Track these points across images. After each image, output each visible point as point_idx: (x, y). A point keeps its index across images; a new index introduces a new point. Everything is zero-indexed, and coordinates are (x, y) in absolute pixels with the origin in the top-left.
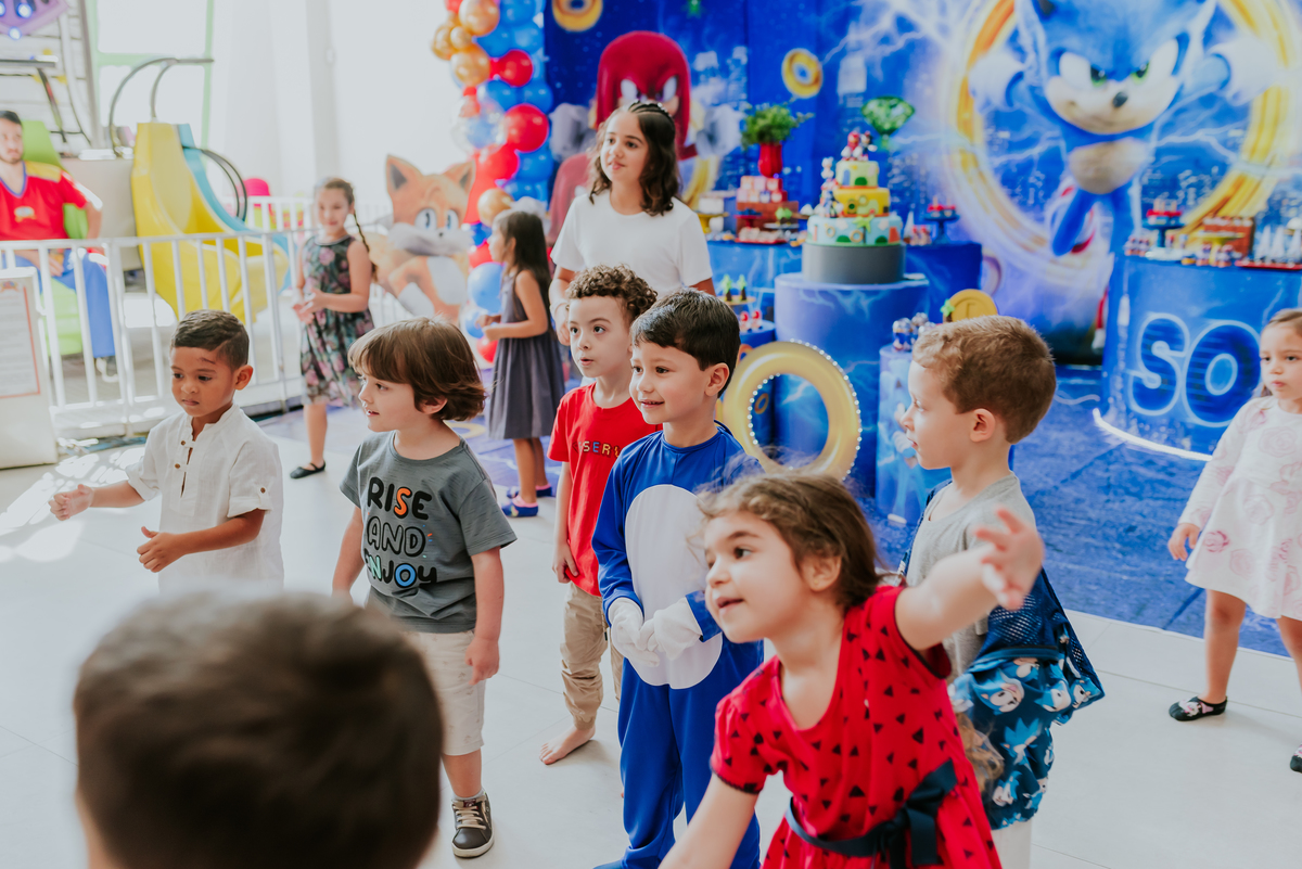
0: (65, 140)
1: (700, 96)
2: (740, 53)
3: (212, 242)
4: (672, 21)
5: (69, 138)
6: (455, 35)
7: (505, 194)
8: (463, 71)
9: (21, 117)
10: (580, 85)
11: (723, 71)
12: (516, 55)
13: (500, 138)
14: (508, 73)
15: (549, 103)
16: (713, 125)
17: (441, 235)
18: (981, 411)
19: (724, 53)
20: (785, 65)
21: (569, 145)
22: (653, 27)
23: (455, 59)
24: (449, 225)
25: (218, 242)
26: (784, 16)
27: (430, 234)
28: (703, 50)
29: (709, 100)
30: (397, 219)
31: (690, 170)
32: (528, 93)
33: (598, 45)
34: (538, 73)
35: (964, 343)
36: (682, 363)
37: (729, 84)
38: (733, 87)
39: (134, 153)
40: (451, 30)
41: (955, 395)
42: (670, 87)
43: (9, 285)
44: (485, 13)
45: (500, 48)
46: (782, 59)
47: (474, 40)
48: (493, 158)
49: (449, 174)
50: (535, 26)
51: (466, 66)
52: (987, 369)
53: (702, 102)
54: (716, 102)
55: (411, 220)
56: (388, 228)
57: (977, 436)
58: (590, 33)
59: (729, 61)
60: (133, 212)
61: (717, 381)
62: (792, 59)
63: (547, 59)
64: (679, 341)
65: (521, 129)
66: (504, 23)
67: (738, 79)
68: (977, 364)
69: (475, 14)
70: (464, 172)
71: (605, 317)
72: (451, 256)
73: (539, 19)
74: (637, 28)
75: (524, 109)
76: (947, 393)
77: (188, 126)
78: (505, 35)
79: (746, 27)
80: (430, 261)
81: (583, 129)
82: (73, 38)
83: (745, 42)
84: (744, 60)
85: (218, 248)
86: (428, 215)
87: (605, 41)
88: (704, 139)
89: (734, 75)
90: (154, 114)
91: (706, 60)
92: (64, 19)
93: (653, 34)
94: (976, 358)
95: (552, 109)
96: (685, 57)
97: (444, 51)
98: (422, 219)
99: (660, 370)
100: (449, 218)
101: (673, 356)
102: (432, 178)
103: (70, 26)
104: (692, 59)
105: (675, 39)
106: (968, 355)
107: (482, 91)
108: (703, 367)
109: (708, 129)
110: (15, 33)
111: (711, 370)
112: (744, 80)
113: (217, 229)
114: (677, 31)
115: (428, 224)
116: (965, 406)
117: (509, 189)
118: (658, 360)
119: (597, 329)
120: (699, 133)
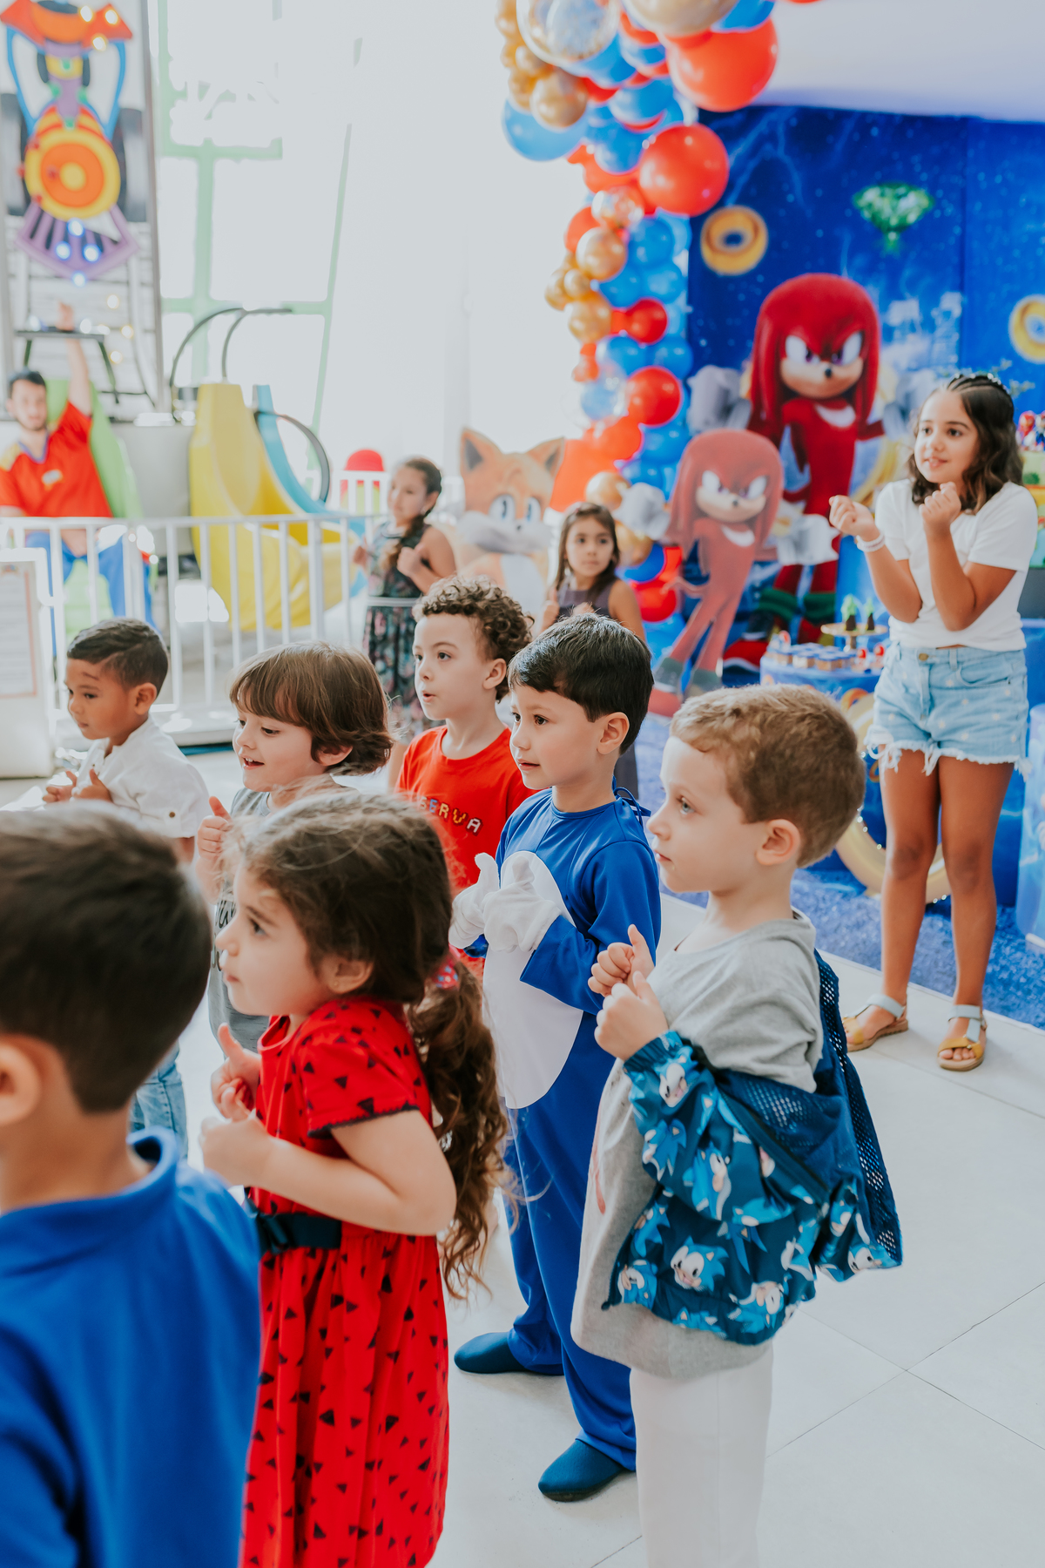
0: (117, 402)
1: (890, 358)
2: (952, 302)
3: (275, 527)
4: (860, 261)
5: (123, 399)
6: (570, 280)
7: (621, 479)
8: (579, 325)
9: (45, 376)
10: (731, 342)
11: (928, 325)
12: (646, 305)
13: (619, 409)
14: (637, 328)
15: (687, 364)
16: (908, 397)
17: (519, 528)
18: (782, 823)
19: (930, 300)
20: (1014, 318)
21: (712, 419)
22: (834, 268)
23: (570, 309)
24: (529, 516)
25: (283, 527)
26: (1017, 253)
27: (507, 526)
28: (901, 297)
29: (904, 364)
30: (469, 507)
31: (873, 454)
32: (662, 352)
33: (758, 292)
34: (675, 326)
35: (764, 720)
36: (566, 712)
37: (933, 342)
38: (940, 347)
39: (196, 418)
40: (566, 272)
41: (746, 796)
42: (852, 346)
43: (10, 568)
44: (609, 253)
45: (627, 297)
46: (1011, 310)
47: (595, 286)
48: (610, 433)
49: (533, 453)
50: (677, 269)
51: (582, 319)
52: (796, 763)
53: (895, 366)
54: (914, 365)
55: (485, 508)
56: (458, 517)
57: (768, 857)
58: (750, 276)
59: (935, 313)
60: (188, 488)
61: (614, 734)
62: (1025, 311)
63: (690, 309)
64: (560, 684)
65: (645, 397)
66: (631, 263)
67: (947, 337)
68: (781, 755)
69: (596, 254)
70: (551, 451)
71: (450, 640)
72: (529, 555)
73: (682, 260)
74: (812, 271)
75: (655, 375)
76: (734, 794)
77: (268, 387)
78: (634, 280)
79: (961, 268)
80: (505, 560)
81: (733, 398)
82: (143, 284)
83: (960, 287)
84: (957, 312)
85: (279, 535)
86: (505, 503)
87: (767, 288)
88: (896, 414)
89: (940, 332)
90: (224, 374)
91: (904, 311)
92: (134, 263)
93: (833, 278)
94: (781, 747)
95: (693, 372)
96: (875, 307)
97: (559, 298)
98: (497, 507)
99: (540, 720)
100: (530, 508)
101: (556, 704)
102: (513, 457)
103: (139, 270)
104: (885, 308)
105: (863, 283)
106: (771, 739)
107: (602, 350)
108: (592, 716)
109: (901, 401)
110: (79, 279)
111: (604, 721)
112: (956, 337)
113: (285, 511)
114: (867, 273)
115: (504, 514)
116: (758, 811)
117: (628, 473)
118: (536, 707)
119: (442, 655)
120: (888, 407)
